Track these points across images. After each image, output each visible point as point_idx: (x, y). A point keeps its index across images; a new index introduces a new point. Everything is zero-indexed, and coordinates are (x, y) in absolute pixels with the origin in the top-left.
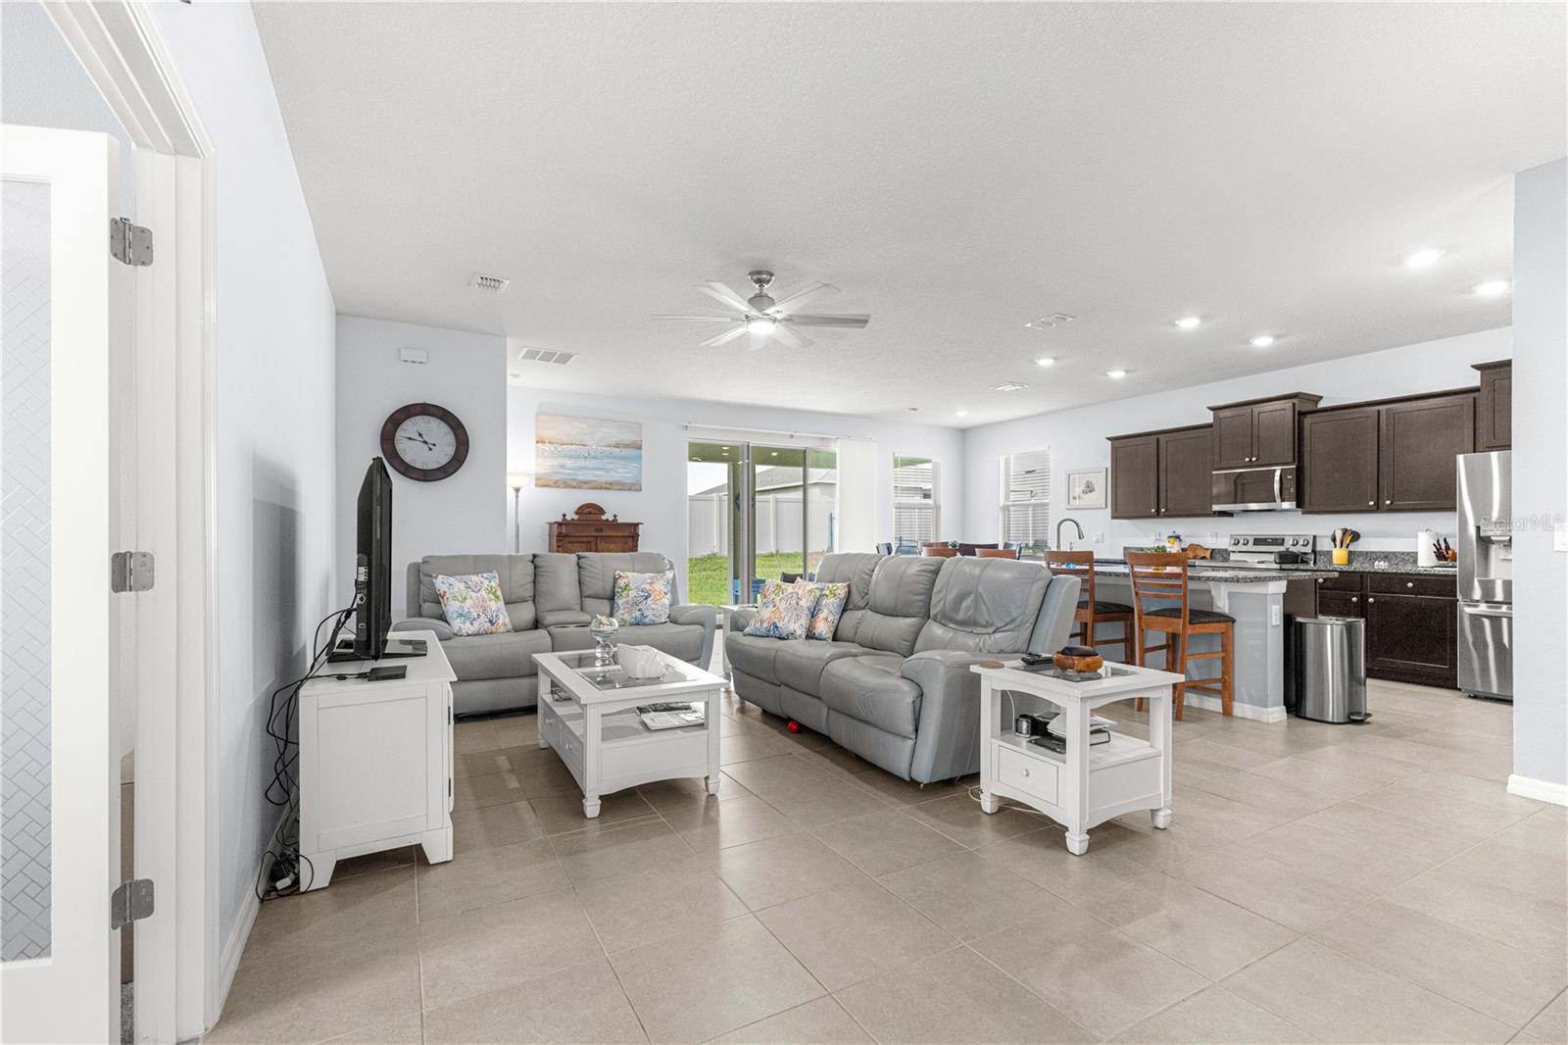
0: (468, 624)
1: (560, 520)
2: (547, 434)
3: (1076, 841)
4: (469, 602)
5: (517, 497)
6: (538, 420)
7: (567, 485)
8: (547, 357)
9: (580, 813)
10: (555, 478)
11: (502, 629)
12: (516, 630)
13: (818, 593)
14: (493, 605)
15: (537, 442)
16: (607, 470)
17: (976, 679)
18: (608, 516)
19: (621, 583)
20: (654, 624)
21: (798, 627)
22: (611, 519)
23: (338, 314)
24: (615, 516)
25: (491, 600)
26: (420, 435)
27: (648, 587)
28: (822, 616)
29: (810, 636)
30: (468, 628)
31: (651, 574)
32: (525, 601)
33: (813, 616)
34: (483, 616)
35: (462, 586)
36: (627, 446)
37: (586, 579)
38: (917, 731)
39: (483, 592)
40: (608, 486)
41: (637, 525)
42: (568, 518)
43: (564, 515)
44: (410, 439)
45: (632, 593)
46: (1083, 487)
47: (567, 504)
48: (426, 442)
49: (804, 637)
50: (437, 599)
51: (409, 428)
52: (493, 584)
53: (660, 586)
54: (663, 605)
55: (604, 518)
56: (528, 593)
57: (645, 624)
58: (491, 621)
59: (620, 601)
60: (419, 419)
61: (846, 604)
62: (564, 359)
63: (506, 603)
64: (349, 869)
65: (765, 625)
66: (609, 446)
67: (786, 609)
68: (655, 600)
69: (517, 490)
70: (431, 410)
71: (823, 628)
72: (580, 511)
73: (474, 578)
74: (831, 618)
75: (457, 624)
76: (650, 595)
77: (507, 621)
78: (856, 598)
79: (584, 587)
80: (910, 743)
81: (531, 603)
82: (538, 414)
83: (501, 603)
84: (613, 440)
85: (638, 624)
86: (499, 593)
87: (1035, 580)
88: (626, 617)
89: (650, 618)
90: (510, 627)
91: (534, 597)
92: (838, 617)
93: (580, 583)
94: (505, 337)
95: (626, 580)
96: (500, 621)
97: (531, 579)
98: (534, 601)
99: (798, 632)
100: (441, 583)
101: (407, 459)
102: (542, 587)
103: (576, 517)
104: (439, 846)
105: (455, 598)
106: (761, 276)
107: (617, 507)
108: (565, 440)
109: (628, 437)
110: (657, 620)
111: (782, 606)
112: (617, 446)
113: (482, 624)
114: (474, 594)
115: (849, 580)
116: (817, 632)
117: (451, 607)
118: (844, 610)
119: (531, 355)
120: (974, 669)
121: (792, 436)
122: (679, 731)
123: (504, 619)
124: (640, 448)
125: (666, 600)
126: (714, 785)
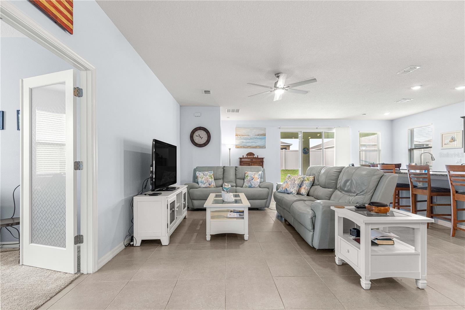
0: (203, 185)
1: (242, 157)
2: (238, 133)
3: (365, 283)
4: (204, 179)
5: (230, 151)
6: (236, 129)
8: (233, 111)
9: (205, 240)
11: (213, 186)
12: (217, 187)
13: (302, 179)
14: (210, 180)
15: (236, 136)
17: (333, 212)
18: (256, 156)
19: (246, 175)
20: (254, 187)
21: (294, 190)
22: (256, 157)
23: (181, 106)
24: (258, 156)
25: (210, 178)
26: (199, 135)
27: (253, 176)
28: (303, 187)
29: (299, 193)
30: (203, 186)
31: (255, 172)
32: (220, 179)
33: (300, 187)
34: (207, 183)
35: (202, 174)
36: (261, 135)
37: (237, 174)
38: (314, 229)
39: (208, 176)
41: (263, 158)
42: (244, 157)
43: (243, 156)
44: (197, 136)
45: (249, 178)
46: (450, 139)
47: (244, 153)
48: (200, 137)
49: (296, 193)
51: (197, 133)
52: (211, 174)
53: (257, 176)
54: (257, 182)
55: (254, 156)
56: (221, 177)
57: (252, 187)
58: (209, 184)
59: (245, 180)
60: (199, 131)
61: (313, 183)
62: (238, 111)
63: (214, 180)
65: (284, 189)
66: (256, 135)
67: (290, 184)
68: (255, 181)
69: (230, 149)
70: (202, 128)
71: (303, 191)
72: (247, 155)
73: (206, 172)
74: (307, 188)
75: (200, 184)
76: (253, 179)
77: (214, 184)
78: (316, 181)
79: (237, 176)
80: (312, 233)
81: (222, 180)
82: (236, 128)
83: (213, 179)
84: (257, 133)
85: (250, 187)
86: (213, 177)
88: (247, 185)
89: (253, 185)
90: (215, 186)
91: (223, 178)
92: (310, 188)
93: (236, 175)
94: (220, 107)
95: (247, 174)
96: (212, 184)
97: (222, 173)
98: (223, 179)
99: (293, 192)
100: (198, 174)
101: (196, 142)
102: (225, 175)
103: (246, 156)
105: (200, 178)
106: (278, 75)
107: (258, 153)
108: (243, 135)
109: (262, 132)
110: (255, 186)
111: (289, 183)
112: (258, 135)
113: (207, 185)
114: (205, 177)
115: (314, 175)
116: (301, 192)
117: (199, 180)
118: (313, 185)
119: (229, 111)
120: (332, 208)
121: (317, 128)
122: (235, 219)
123: (213, 184)
124: (265, 135)
125: (259, 181)
126: (246, 237)
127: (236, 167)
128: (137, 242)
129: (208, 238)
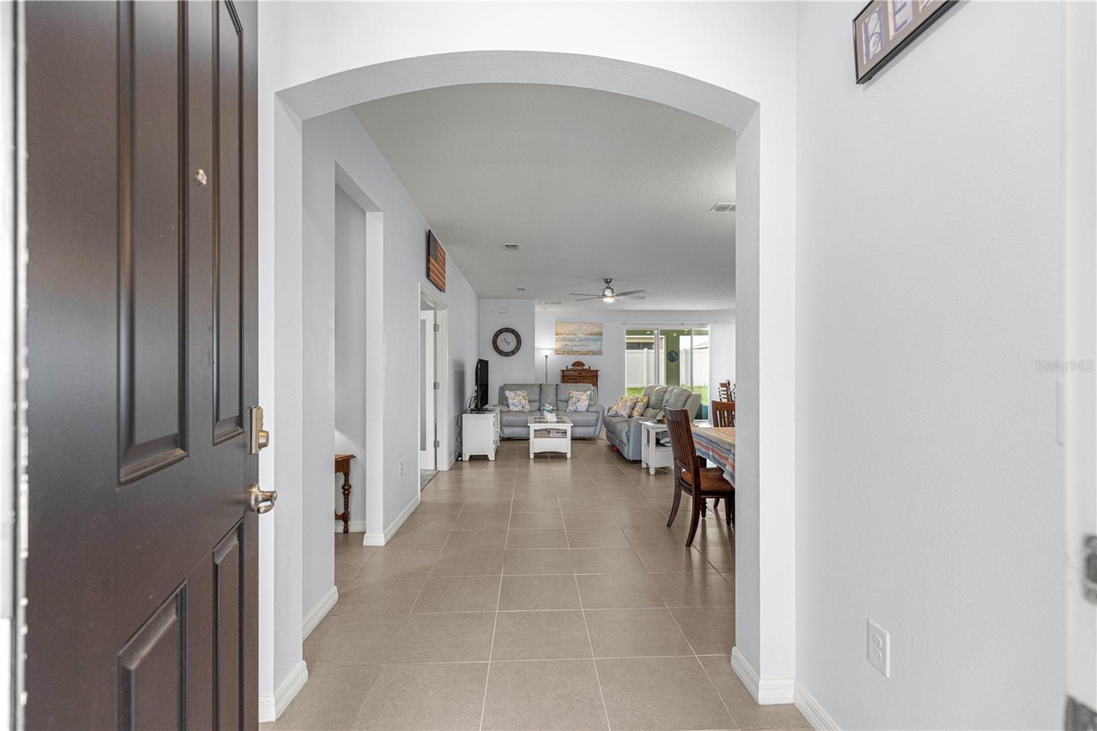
1: (565, 369)
2: (560, 331)
3: (653, 472)
4: (515, 400)
5: (547, 359)
6: (556, 325)
7: (568, 353)
9: (529, 458)
10: (563, 350)
11: (527, 410)
12: (532, 411)
13: (635, 401)
14: (524, 401)
15: (556, 335)
16: (586, 346)
18: (586, 367)
19: (570, 395)
20: (581, 412)
21: (625, 413)
22: (588, 368)
23: (479, 299)
26: (505, 339)
27: (579, 397)
28: (636, 409)
29: (630, 416)
30: (515, 409)
31: (582, 392)
32: (536, 401)
33: (632, 409)
34: (521, 405)
35: (513, 394)
36: (595, 334)
37: (558, 394)
38: (628, 442)
39: (521, 397)
40: (586, 353)
41: (597, 371)
42: (569, 368)
43: (567, 367)
44: (502, 341)
45: (574, 399)
47: (568, 361)
48: (507, 342)
49: (626, 417)
50: (506, 399)
51: (501, 337)
52: (524, 394)
53: (584, 397)
54: (585, 404)
55: (584, 368)
56: (538, 397)
57: (578, 412)
58: (523, 408)
59: (569, 402)
60: (505, 334)
61: (648, 405)
62: (560, 303)
63: (529, 402)
64: (472, 458)
65: (615, 412)
66: (587, 335)
67: (622, 406)
68: (581, 403)
69: (546, 357)
70: (508, 330)
71: (636, 414)
72: (574, 365)
73: (519, 392)
74: (640, 409)
75: (512, 408)
76: (580, 401)
78: (650, 403)
79: (558, 397)
80: (627, 447)
81: (538, 402)
82: (557, 322)
83: (527, 401)
84: (589, 332)
85: (575, 412)
86: (526, 398)
87: (683, 395)
88: (571, 408)
89: (579, 409)
90: (530, 410)
91: (540, 400)
92: (643, 409)
93: (556, 395)
94: (534, 299)
95: (572, 394)
97: (539, 392)
99: (624, 415)
100: (507, 393)
101: (501, 349)
102: (543, 395)
103: (572, 368)
104: (492, 457)
105: (511, 399)
106: (607, 282)
107: (590, 362)
108: (567, 333)
109: (596, 330)
110: (582, 410)
111: (620, 405)
112: (591, 334)
113: (520, 408)
114: (517, 398)
115: (649, 395)
116: (634, 415)
117: (510, 401)
118: (647, 407)
122: (558, 438)
123: (527, 407)
124: (601, 335)
125: (586, 403)
126: (569, 456)
127: (557, 385)
128: (466, 457)
129: (532, 456)
